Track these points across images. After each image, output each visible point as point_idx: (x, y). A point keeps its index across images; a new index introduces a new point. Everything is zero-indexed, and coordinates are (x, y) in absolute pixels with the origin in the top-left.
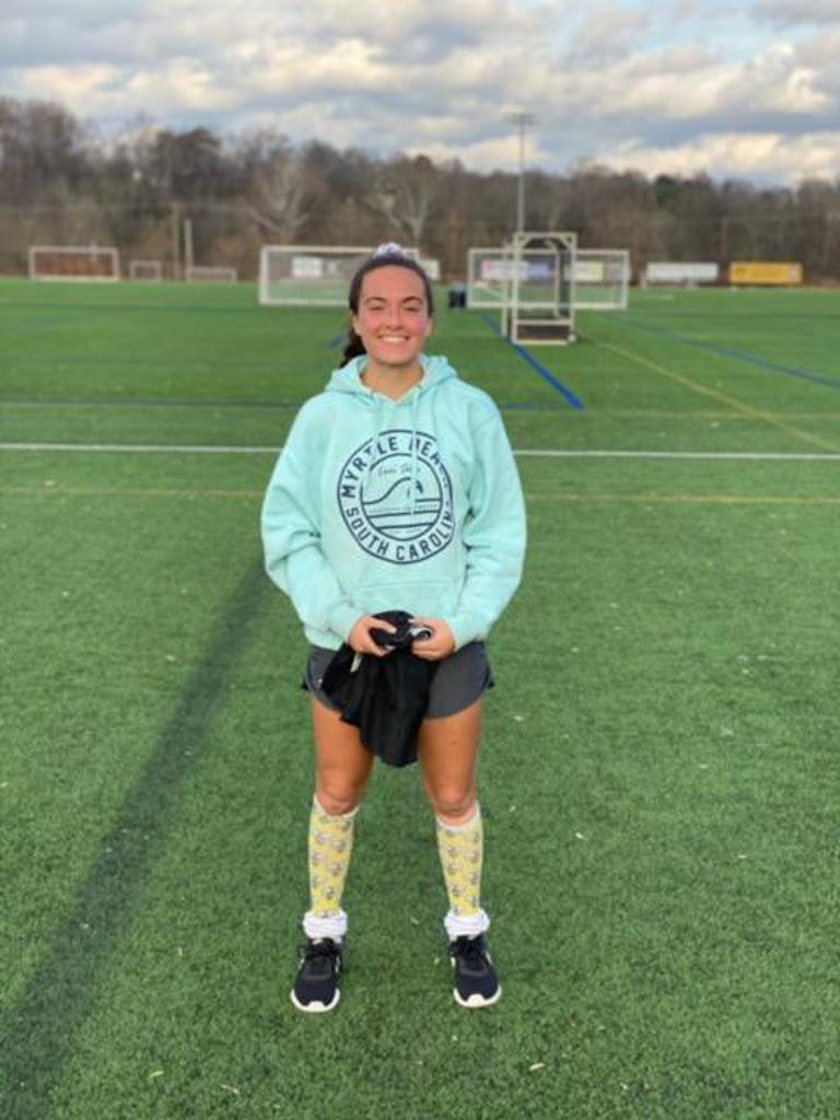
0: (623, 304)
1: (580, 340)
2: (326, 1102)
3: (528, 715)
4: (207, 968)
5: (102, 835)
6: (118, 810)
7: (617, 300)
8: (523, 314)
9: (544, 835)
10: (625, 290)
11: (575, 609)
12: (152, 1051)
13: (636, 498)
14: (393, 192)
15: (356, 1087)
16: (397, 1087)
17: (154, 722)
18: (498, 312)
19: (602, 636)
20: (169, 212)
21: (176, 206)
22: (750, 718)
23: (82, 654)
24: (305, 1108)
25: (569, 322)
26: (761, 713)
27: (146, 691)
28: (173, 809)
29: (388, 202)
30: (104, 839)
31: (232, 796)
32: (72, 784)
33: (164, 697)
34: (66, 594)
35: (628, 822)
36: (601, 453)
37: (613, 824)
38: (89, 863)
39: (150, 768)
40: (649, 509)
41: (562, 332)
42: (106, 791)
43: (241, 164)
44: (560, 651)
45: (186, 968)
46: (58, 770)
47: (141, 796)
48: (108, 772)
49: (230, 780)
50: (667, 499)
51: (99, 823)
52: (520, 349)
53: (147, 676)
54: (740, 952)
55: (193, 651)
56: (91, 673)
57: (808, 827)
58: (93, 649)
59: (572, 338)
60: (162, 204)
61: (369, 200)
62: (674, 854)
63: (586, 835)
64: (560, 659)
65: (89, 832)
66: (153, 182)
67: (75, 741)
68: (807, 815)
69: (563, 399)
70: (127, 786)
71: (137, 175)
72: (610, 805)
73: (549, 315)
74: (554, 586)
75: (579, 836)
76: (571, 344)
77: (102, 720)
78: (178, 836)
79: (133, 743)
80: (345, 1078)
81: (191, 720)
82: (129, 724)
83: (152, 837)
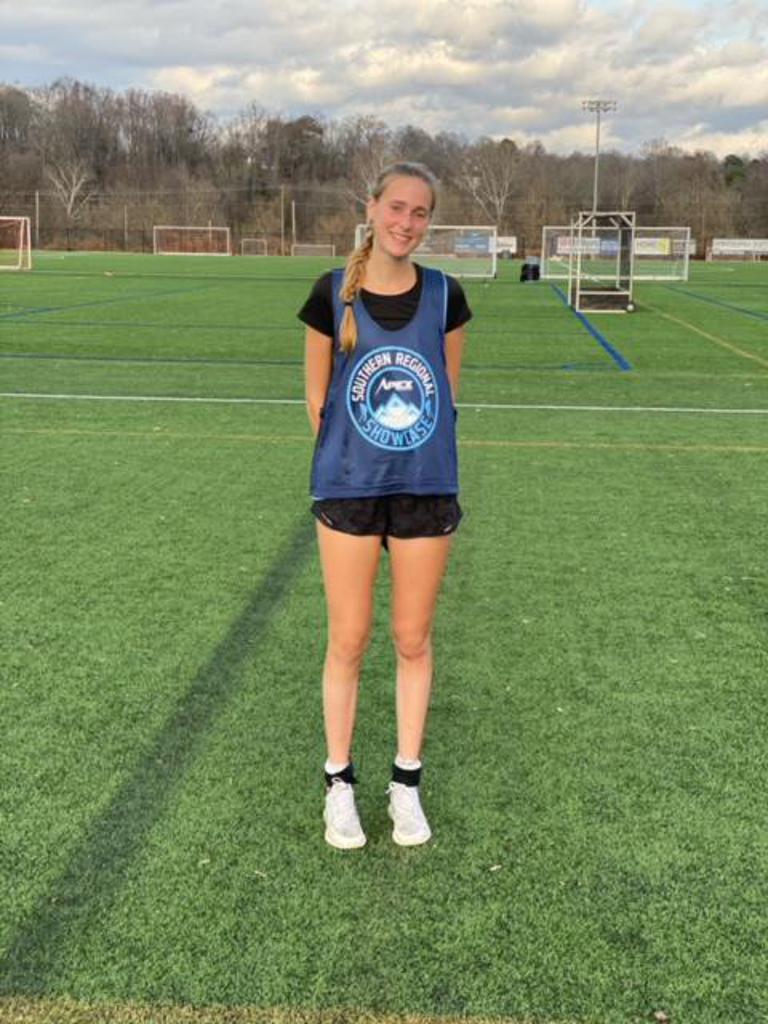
0: (684, 277)
1: (637, 309)
2: (331, 885)
4: (251, 792)
5: (177, 698)
7: (679, 273)
8: (586, 286)
9: (532, 709)
10: (687, 263)
11: (590, 537)
12: (203, 846)
13: (662, 448)
14: (478, 174)
15: (355, 874)
16: (386, 877)
17: (225, 617)
18: (565, 283)
19: (608, 559)
20: (277, 193)
21: (284, 188)
22: (724, 626)
23: (170, 565)
24: (314, 888)
25: (628, 293)
26: (733, 621)
27: (221, 593)
28: (235, 681)
29: (474, 183)
30: (179, 701)
32: (156, 661)
33: (235, 599)
35: (603, 701)
36: (638, 409)
37: (589, 702)
38: (166, 717)
39: (219, 651)
40: (671, 456)
41: (622, 302)
42: (182, 666)
43: (342, 149)
44: (572, 570)
45: (234, 792)
46: (146, 651)
47: (210, 671)
48: (186, 653)
49: (282, 662)
50: (689, 448)
51: (176, 689)
52: (580, 316)
53: (223, 582)
54: (674, 796)
55: (263, 564)
56: (178, 579)
57: (754, 708)
58: (181, 561)
59: (630, 307)
60: (271, 187)
61: (457, 181)
62: (635, 725)
63: (566, 710)
64: (568, 576)
65: (168, 696)
66: (263, 166)
67: (162, 630)
68: (755, 699)
69: (613, 361)
70: (200, 663)
71: (250, 161)
72: (590, 688)
73: (611, 287)
74: (575, 518)
75: (560, 709)
76: (629, 313)
77: (184, 615)
78: (236, 700)
79: (208, 632)
80: (347, 869)
81: (255, 616)
82: (205, 618)
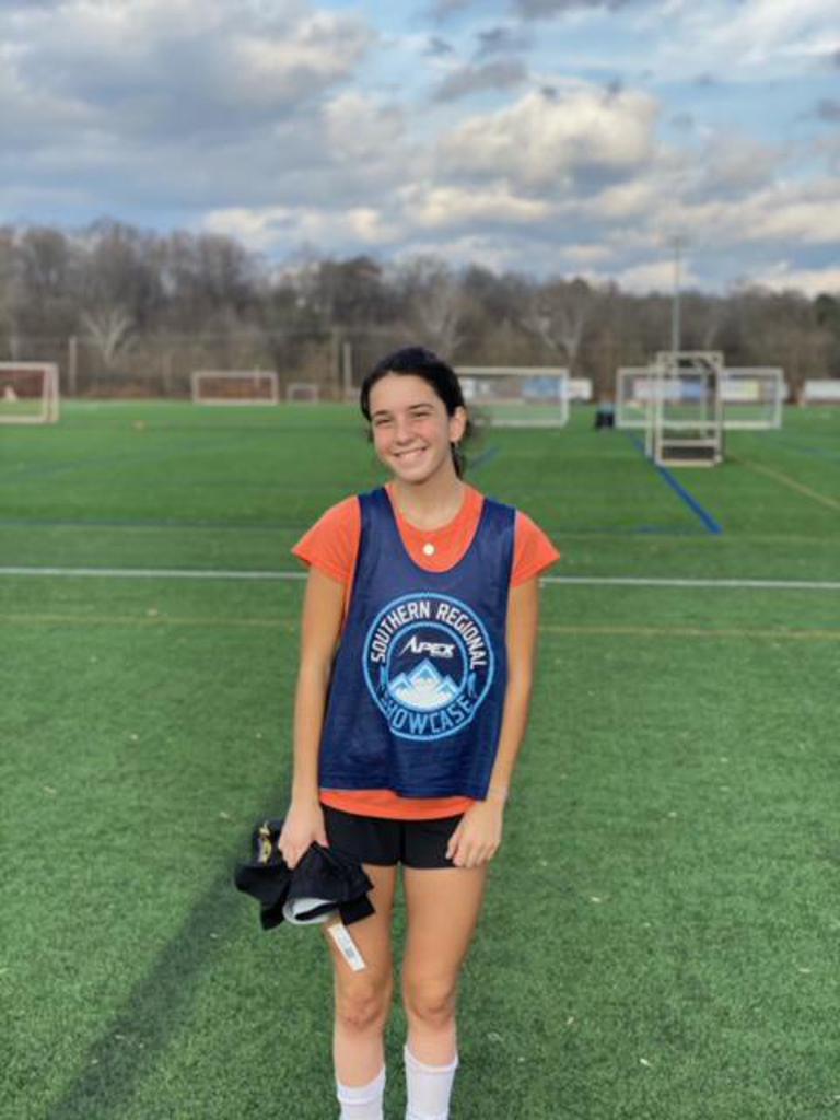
0: (777, 423)
1: (727, 461)
3: (607, 896)
5: (93, 1040)
6: (118, 1008)
7: (770, 418)
8: (668, 434)
9: (603, 1059)
10: (779, 409)
11: (680, 763)
13: (764, 634)
14: (548, 314)
17: (186, 894)
18: (642, 432)
19: (705, 798)
20: (330, 336)
21: (337, 330)
23: (131, 809)
25: (714, 443)
27: (189, 855)
28: (182, 1007)
29: (544, 324)
30: (93, 1047)
31: (250, 993)
32: (77, 972)
33: (206, 863)
34: (135, 737)
35: (707, 1045)
36: (733, 583)
37: (686, 1047)
38: (68, 1079)
39: (168, 953)
41: (706, 453)
43: (401, 289)
44: (654, 815)
46: (67, 953)
48: (121, 959)
51: (92, 1025)
52: (662, 470)
53: (193, 836)
56: (135, 832)
58: (145, 803)
59: (718, 459)
60: (323, 329)
61: (525, 322)
62: (756, 1091)
63: (653, 1061)
64: (653, 826)
66: (317, 308)
67: (95, 918)
69: (701, 524)
71: (301, 302)
72: (688, 1021)
73: (696, 435)
74: (660, 735)
75: (644, 1061)
76: (717, 466)
77: (131, 891)
78: (176, 1044)
79: (158, 921)
82: (159, 896)
83: (146, 1046)
